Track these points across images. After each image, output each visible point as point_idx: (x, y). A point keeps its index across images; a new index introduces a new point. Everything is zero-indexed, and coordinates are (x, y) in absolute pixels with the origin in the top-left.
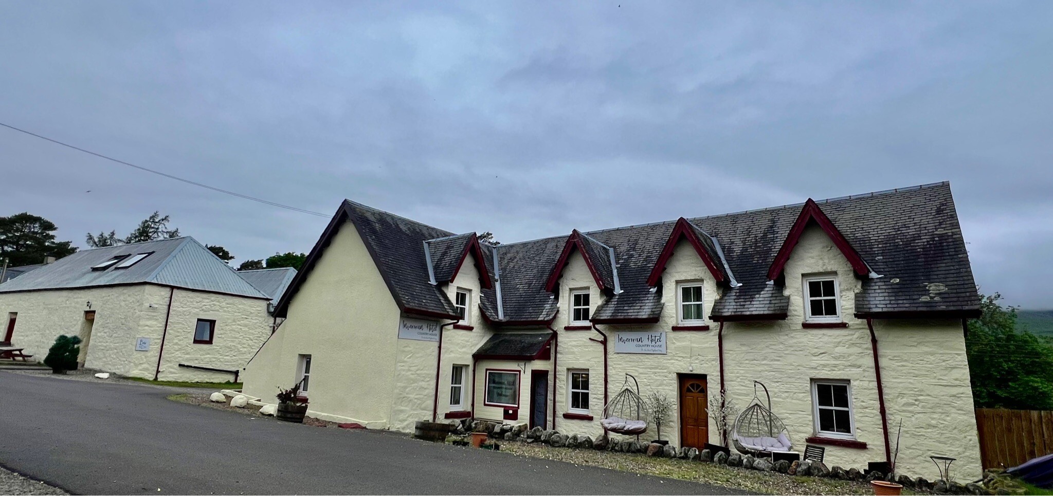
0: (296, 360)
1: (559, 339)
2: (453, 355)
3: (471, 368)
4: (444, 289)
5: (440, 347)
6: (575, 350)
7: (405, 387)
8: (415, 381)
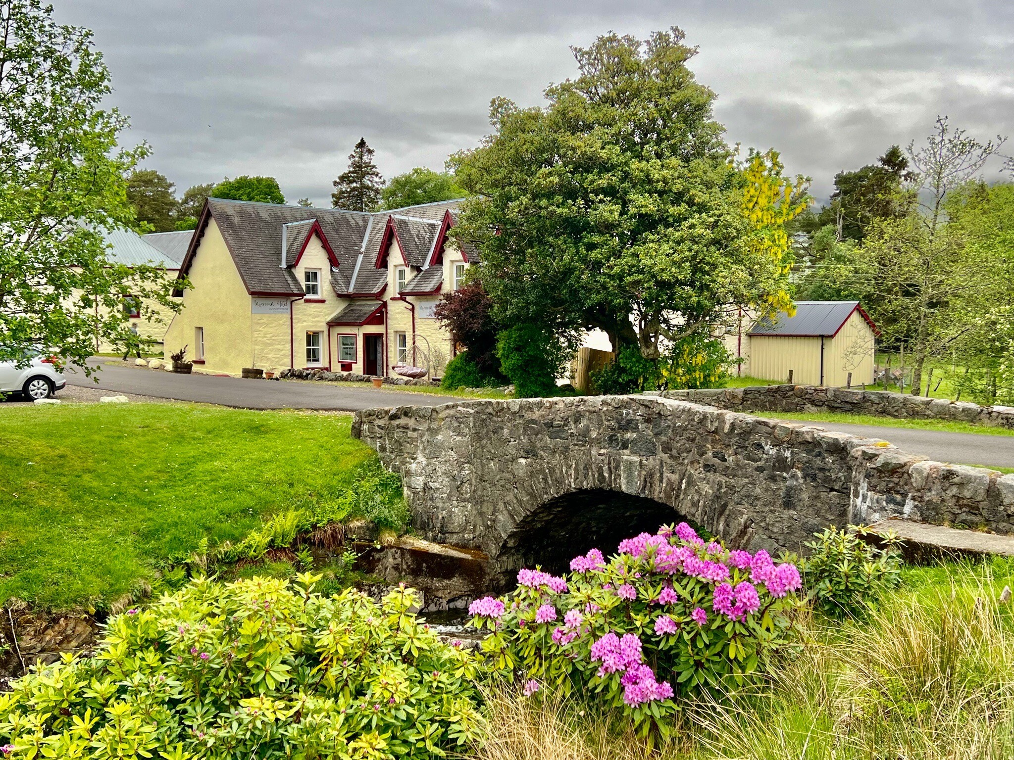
0: (193, 331)
1: (389, 308)
2: (305, 324)
3: (326, 333)
4: (293, 270)
5: (292, 318)
6: (398, 316)
7: (263, 350)
8: (271, 345)
